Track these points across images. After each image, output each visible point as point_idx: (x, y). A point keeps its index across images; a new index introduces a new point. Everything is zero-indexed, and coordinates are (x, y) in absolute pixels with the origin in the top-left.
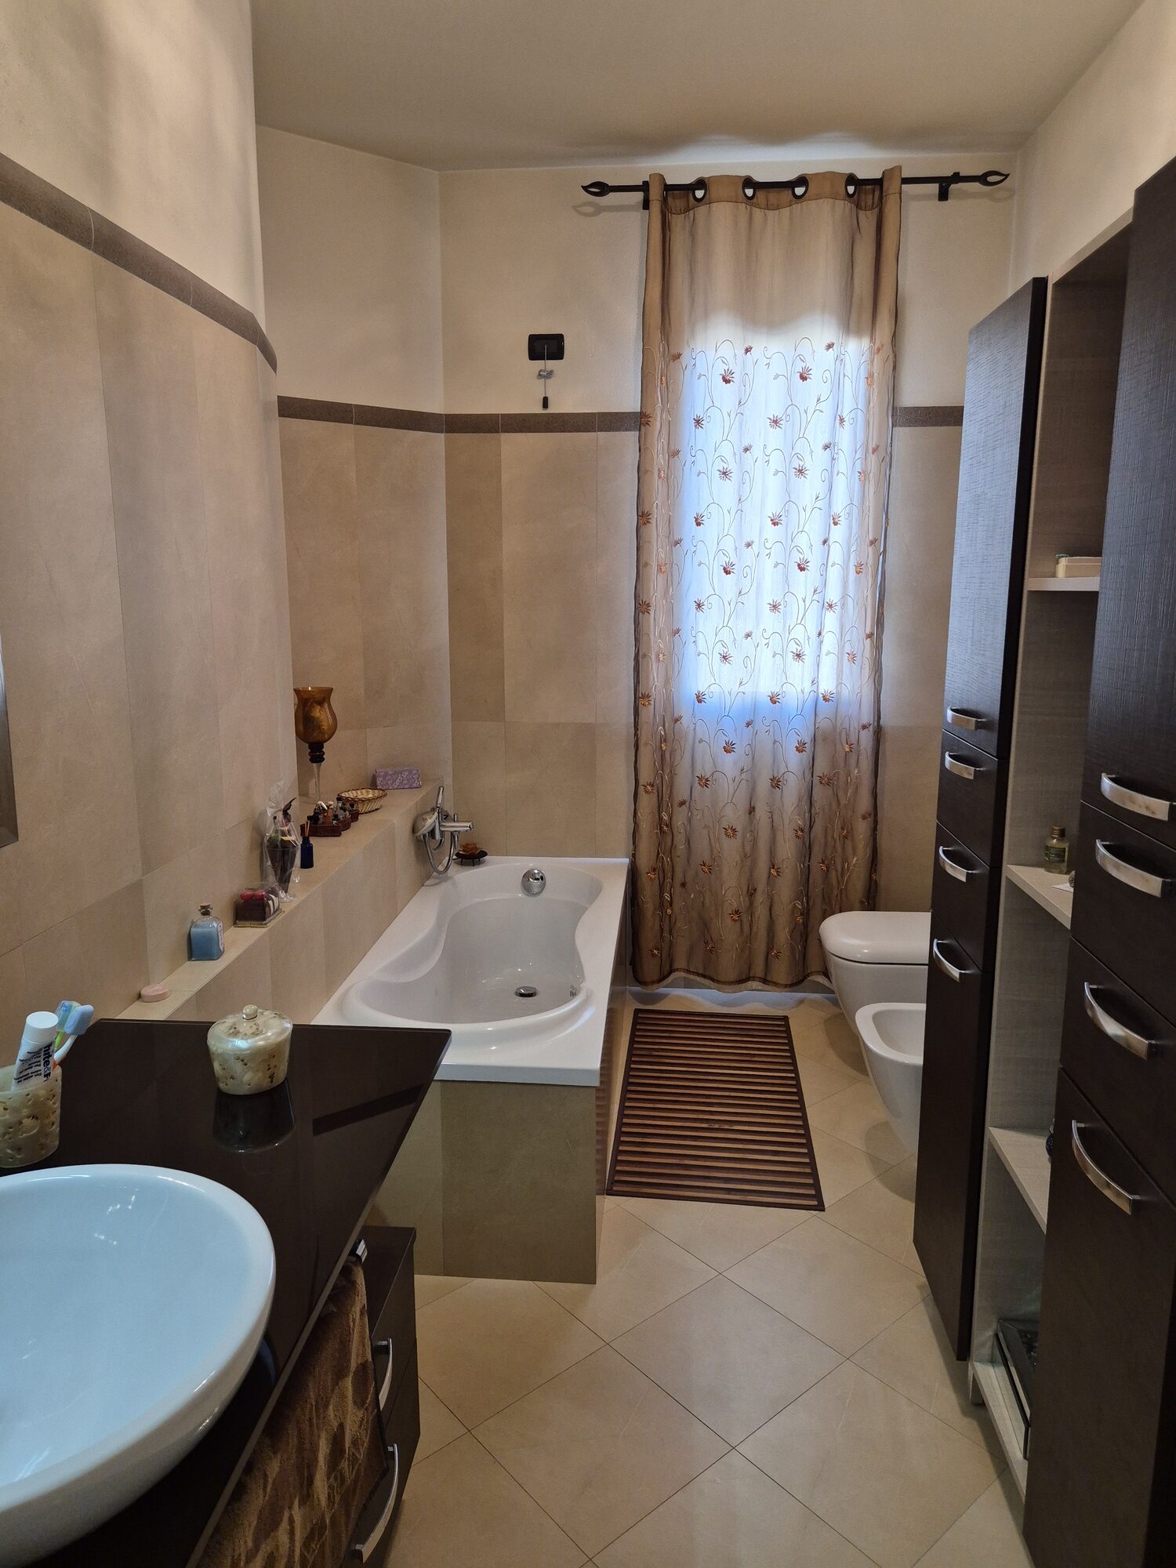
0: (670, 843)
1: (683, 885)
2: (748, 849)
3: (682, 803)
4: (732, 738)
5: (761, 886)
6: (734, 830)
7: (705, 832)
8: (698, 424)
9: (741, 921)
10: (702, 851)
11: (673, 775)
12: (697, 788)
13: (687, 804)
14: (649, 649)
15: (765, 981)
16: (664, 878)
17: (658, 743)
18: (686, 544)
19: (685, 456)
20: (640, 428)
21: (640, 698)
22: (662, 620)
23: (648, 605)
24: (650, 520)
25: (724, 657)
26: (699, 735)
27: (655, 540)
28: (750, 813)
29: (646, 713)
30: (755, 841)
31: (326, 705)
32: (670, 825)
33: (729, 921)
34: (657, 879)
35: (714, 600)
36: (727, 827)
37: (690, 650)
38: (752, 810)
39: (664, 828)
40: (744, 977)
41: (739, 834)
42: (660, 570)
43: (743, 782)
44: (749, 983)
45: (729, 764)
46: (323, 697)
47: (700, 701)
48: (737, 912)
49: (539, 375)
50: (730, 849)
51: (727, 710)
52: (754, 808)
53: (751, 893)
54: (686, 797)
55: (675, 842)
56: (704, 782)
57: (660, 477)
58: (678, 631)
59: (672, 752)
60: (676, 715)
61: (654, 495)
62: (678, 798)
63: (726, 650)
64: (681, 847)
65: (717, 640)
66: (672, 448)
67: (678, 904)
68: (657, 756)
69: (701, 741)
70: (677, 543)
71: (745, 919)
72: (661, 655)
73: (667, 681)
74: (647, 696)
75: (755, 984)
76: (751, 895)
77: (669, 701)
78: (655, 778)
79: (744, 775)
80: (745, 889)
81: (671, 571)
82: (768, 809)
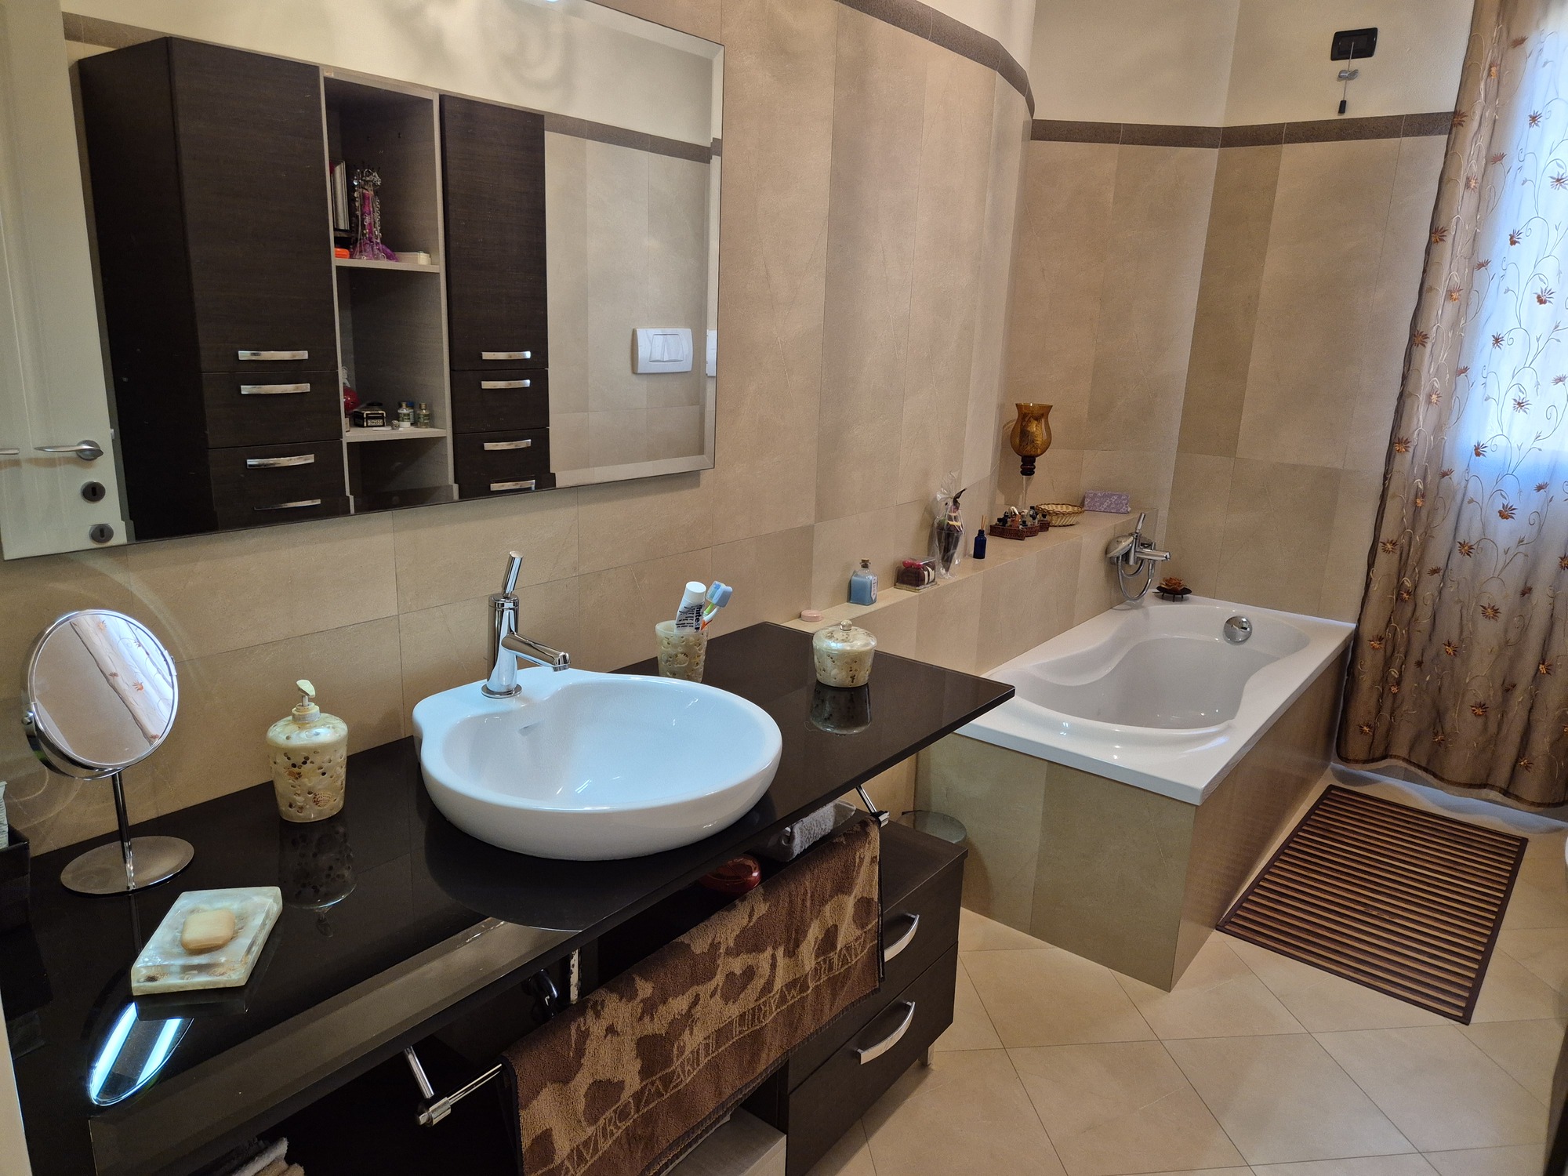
0: (1409, 614)
1: (1419, 664)
2: (1513, 636)
3: (1435, 571)
4: (1512, 501)
5: (1524, 681)
6: (1496, 611)
7: (1457, 608)
8: (1534, 121)
9: (1487, 717)
10: (1449, 628)
11: (1427, 537)
12: (1457, 555)
13: (1442, 572)
14: (1418, 387)
15: (1506, 793)
16: (1393, 652)
17: (1412, 497)
18: (1494, 268)
19: (1512, 161)
20: (1451, 129)
21: (1397, 442)
22: (1443, 356)
23: (1425, 337)
24: (1444, 238)
25: (1519, 404)
26: (1470, 494)
27: (1449, 260)
28: (1523, 594)
29: (1403, 462)
30: (1524, 629)
31: (1043, 421)
32: (1413, 593)
33: (1468, 715)
34: (1382, 651)
35: (1518, 335)
36: (1487, 606)
37: (1477, 393)
38: (1526, 592)
39: (1402, 596)
40: (1478, 782)
41: (1502, 617)
42: (1450, 295)
43: (1520, 556)
44: (1485, 792)
45: (1504, 533)
46: (1042, 414)
47: (1478, 454)
48: (1482, 706)
49: (1340, 76)
50: (1487, 633)
51: (1512, 467)
52: (1530, 589)
53: (1508, 689)
54: (1441, 564)
55: (1417, 614)
56: (1467, 549)
57: (1467, 186)
58: (1466, 370)
59: (1433, 510)
60: (1445, 468)
61: (1455, 207)
62: (1431, 564)
63: (1522, 396)
64: (1425, 622)
65: (1514, 382)
66: (1495, 151)
67: (1409, 684)
68: (1408, 512)
69: (1471, 501)
70: (1481, 265)
71: (1494, 717)
72: (1434, 397)
73: (1439, 428)
74: (1406, 442)
75: (1494, 795)
76: (1507, 690)
77: (1437, 450)
78: (1399, 536)
79: (1522, 548)
80: (1499, 682)
81: (1465, 298)
82: (1550, 593)
